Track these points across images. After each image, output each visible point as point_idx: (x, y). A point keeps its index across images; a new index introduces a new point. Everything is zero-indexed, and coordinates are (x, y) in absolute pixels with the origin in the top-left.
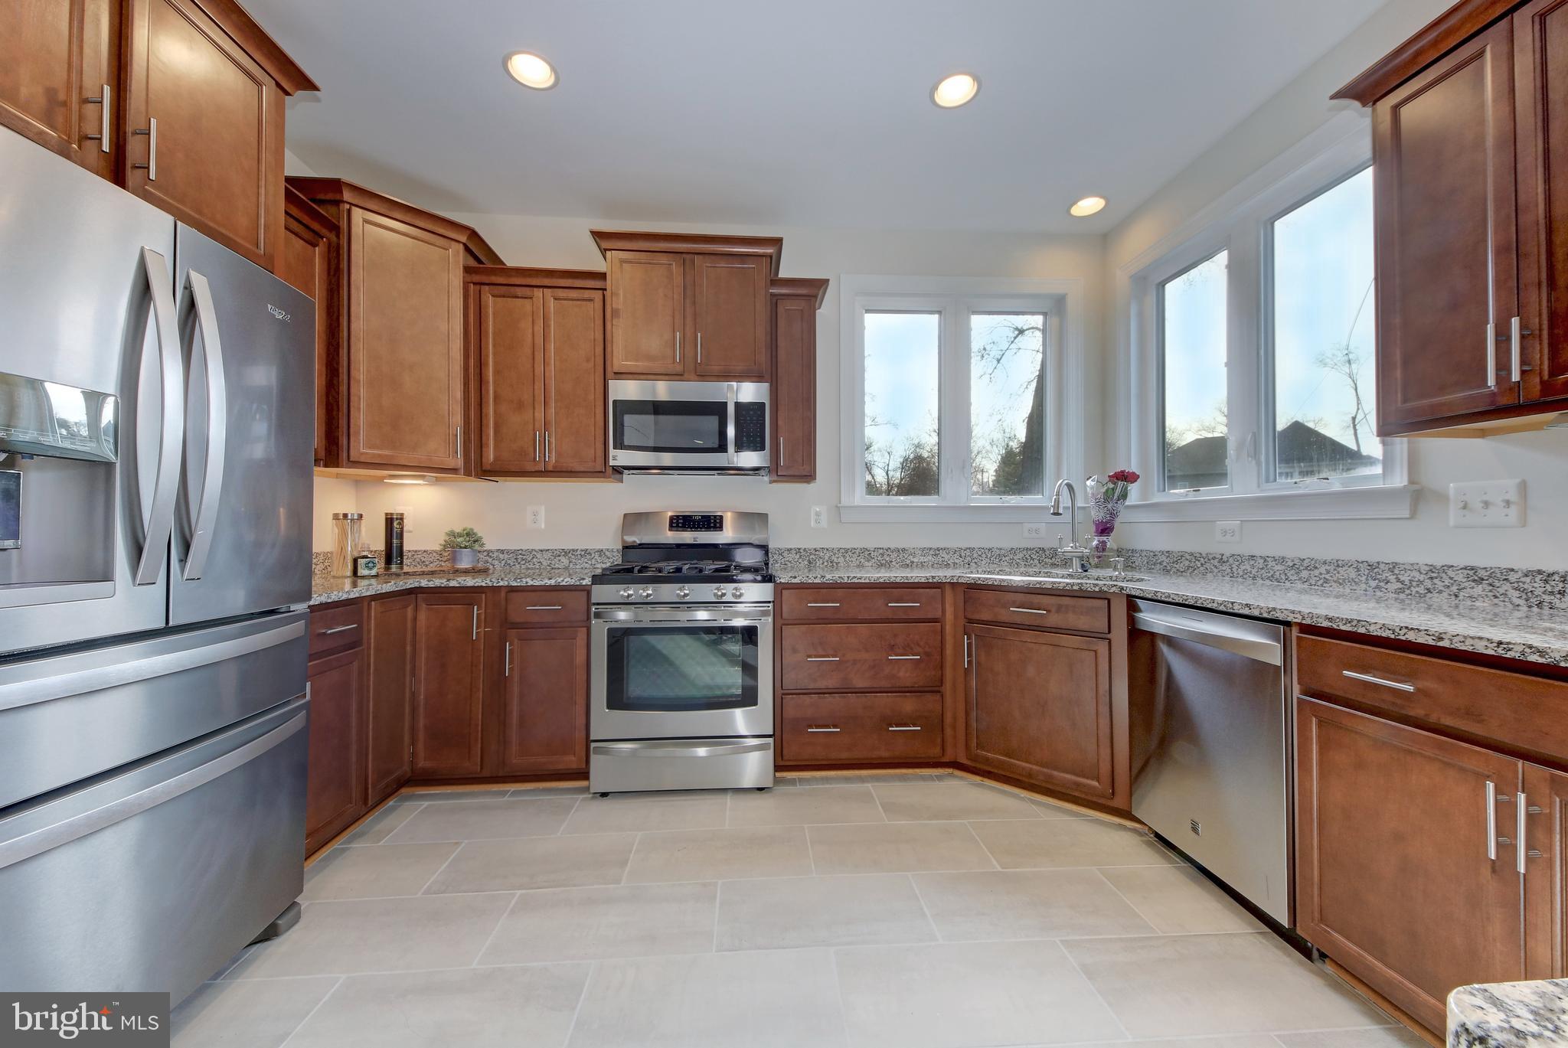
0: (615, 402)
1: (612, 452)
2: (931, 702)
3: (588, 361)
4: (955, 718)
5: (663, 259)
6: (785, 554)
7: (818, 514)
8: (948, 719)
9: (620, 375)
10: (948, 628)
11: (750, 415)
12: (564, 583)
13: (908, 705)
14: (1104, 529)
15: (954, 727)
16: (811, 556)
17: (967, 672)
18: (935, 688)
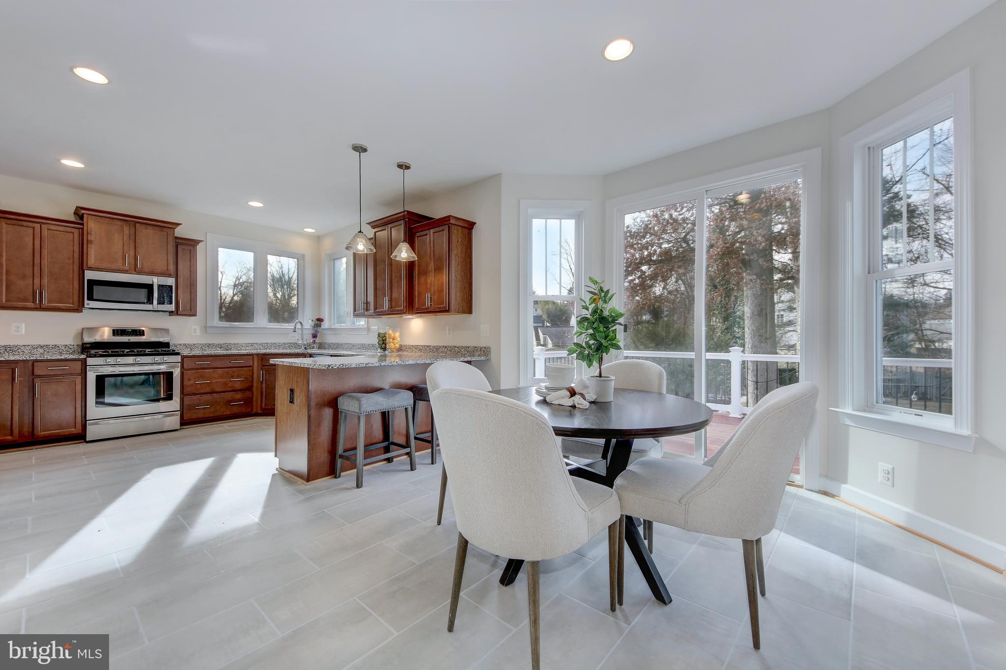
0: (88, 280)
1: (86, 301)
2: (248, 394)
3: (69, 259)
4: (257, 399)
5: (119, 223)
6: (178, 346)
7: (195, 330)
8: (254, 399)
9: (90, 269)
10: (255, 369)
11: (165, 290)
12: (69, 358)
13: (239, 396)
14: (315, 336)
15: (257, 402)
16: (191, 347)
17: (262, 382)
18: (250, 389)
